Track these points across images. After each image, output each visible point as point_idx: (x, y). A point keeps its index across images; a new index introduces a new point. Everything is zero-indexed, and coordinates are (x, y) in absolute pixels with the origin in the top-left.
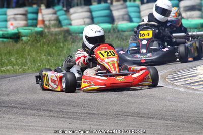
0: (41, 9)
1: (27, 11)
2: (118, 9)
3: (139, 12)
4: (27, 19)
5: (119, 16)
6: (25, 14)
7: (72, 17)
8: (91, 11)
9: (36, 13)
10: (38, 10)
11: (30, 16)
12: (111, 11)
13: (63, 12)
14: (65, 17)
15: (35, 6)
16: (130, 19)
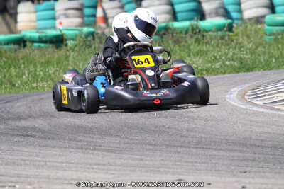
2: (209, 0)
3: (239, 4)
5: (212, 10)
8: (171, 4)
12: (200, 3)
16: (227, 14)
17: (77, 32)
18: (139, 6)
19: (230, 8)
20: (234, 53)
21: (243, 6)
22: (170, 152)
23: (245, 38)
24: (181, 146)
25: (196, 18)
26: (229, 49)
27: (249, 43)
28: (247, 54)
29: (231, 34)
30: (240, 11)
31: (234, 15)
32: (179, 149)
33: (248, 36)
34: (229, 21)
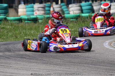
0: (52, 5)
1: (45, 6)
2: (96, 6)
4: (45, 10)
5: (97, 9)
6: (44, 8)
7: (70, 9)
8: (81, 7)
9: (50, 7)
10: (51, 5)
11: (47, 9)
12: (92, 6)
13: (65, 7)
15: (49, 3)
17: (43, 17)
18: (68, 7)
22: (81, 66)
24: (86, 64)
25: (91, 12)
32: (84, 65)
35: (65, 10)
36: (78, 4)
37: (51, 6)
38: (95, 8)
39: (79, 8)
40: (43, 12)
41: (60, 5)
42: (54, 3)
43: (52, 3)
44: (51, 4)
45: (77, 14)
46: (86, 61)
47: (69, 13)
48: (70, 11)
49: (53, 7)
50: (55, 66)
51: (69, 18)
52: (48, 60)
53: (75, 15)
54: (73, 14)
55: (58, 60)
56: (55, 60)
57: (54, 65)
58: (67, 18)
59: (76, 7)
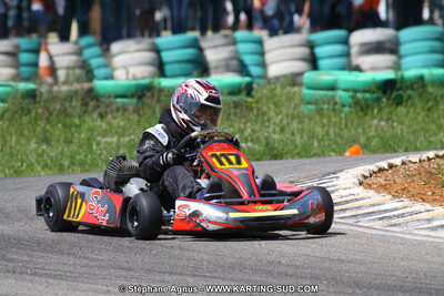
0: (46, 44)
1: (17, 46)
2: (215, 47)
3: (262, 54)
4: (17, 65)
5: (220, 61)
6: (13, 54)
7: (117, 61)
8: (157, 50)
9: (36, 51)
10: (40, 44)
11: (25, 57)
12: (201, 50)
13: (96, 50)
14: (100, 60)
15: (34, 36)
16: (242, 69)
17: (9, 89)
18: (106, 51)
19: (248, 59)
20: (253, 130)
21: (268, 57)
23: (272, 107)
24: (171, 273)
25: (195, 73)
26: (246, 123)
27: (277, 114)
28: (274, 132)
29: (250, 100)
30: (263, 65)
31: (255, 70)
32: (167, 277)
33: (276, 104)
34: (247, 79)
35: (94, 62)
36: (146, 42)
37: (43, 47)
38: (212, 56)
39: (150, 56)
40: (9, 72)
41: (76, 43)
42: (53, 38)
43: (46, 37)
44: (43, 40)
45: (143, 78)
46: (172, 262)
47: (110, 77)
48: (114, 69)
49: (47, 51)
50: (51, 281)
51: (110, 97)
52: (25, 258)
53: (134, 82)
54: (127, 79)
55: (65, 259)
56: (55, 258)
57: (50, 276)
58: (103, 96)
59: (138, 51)
